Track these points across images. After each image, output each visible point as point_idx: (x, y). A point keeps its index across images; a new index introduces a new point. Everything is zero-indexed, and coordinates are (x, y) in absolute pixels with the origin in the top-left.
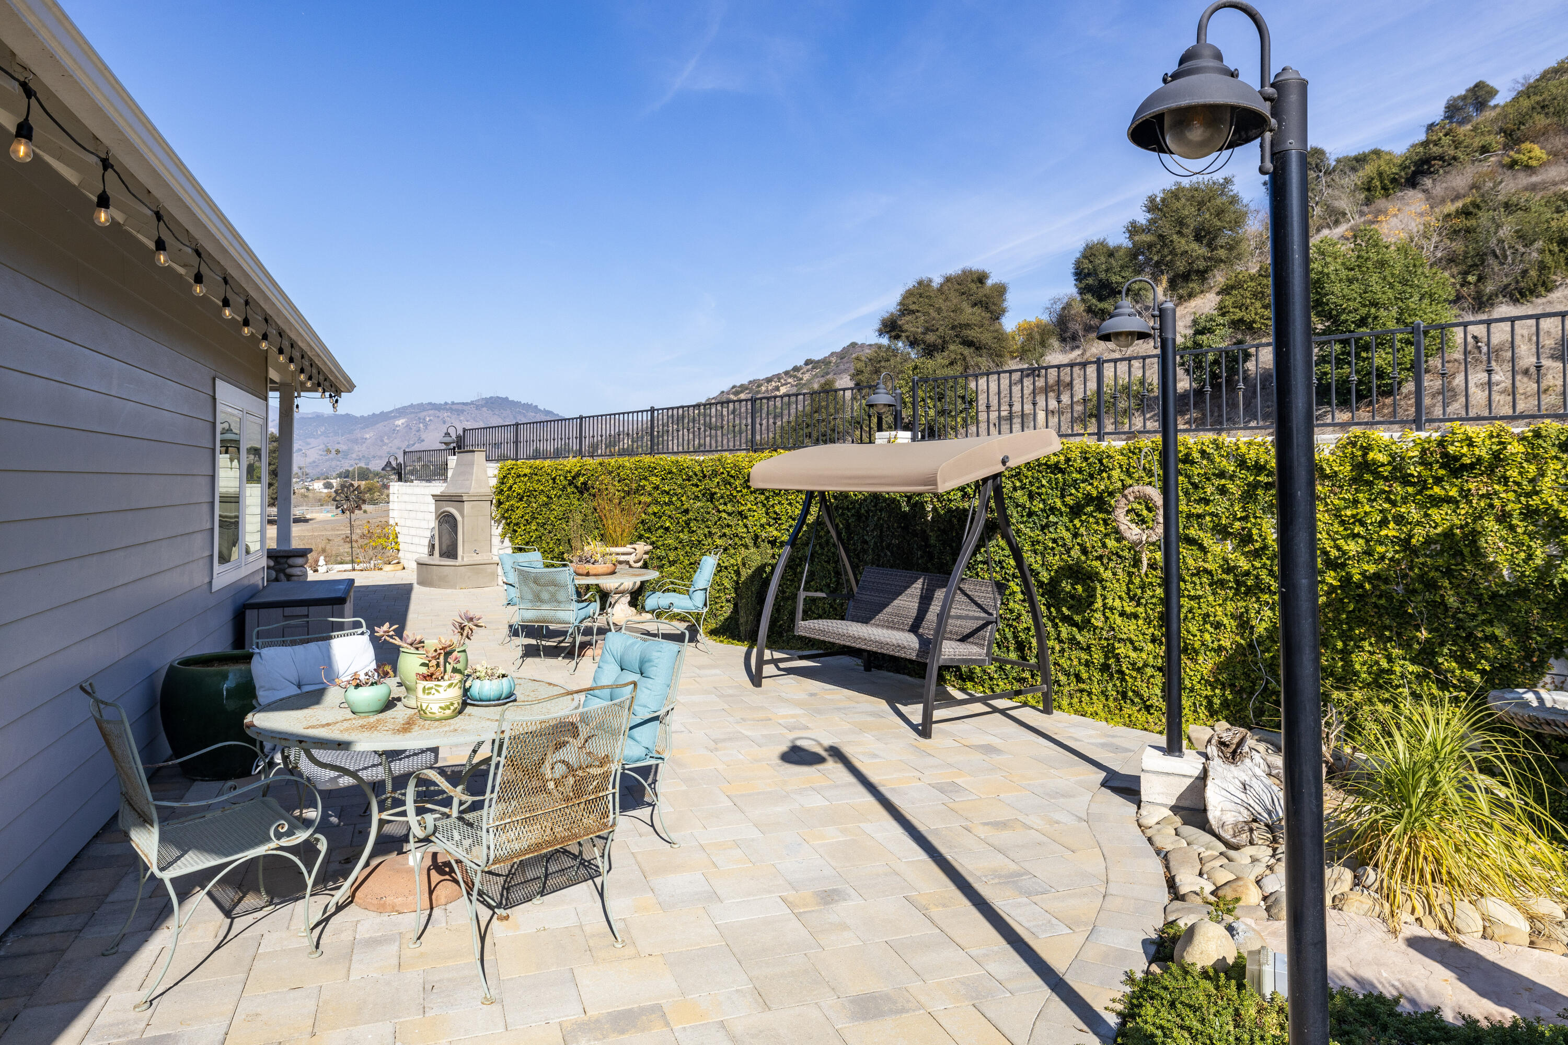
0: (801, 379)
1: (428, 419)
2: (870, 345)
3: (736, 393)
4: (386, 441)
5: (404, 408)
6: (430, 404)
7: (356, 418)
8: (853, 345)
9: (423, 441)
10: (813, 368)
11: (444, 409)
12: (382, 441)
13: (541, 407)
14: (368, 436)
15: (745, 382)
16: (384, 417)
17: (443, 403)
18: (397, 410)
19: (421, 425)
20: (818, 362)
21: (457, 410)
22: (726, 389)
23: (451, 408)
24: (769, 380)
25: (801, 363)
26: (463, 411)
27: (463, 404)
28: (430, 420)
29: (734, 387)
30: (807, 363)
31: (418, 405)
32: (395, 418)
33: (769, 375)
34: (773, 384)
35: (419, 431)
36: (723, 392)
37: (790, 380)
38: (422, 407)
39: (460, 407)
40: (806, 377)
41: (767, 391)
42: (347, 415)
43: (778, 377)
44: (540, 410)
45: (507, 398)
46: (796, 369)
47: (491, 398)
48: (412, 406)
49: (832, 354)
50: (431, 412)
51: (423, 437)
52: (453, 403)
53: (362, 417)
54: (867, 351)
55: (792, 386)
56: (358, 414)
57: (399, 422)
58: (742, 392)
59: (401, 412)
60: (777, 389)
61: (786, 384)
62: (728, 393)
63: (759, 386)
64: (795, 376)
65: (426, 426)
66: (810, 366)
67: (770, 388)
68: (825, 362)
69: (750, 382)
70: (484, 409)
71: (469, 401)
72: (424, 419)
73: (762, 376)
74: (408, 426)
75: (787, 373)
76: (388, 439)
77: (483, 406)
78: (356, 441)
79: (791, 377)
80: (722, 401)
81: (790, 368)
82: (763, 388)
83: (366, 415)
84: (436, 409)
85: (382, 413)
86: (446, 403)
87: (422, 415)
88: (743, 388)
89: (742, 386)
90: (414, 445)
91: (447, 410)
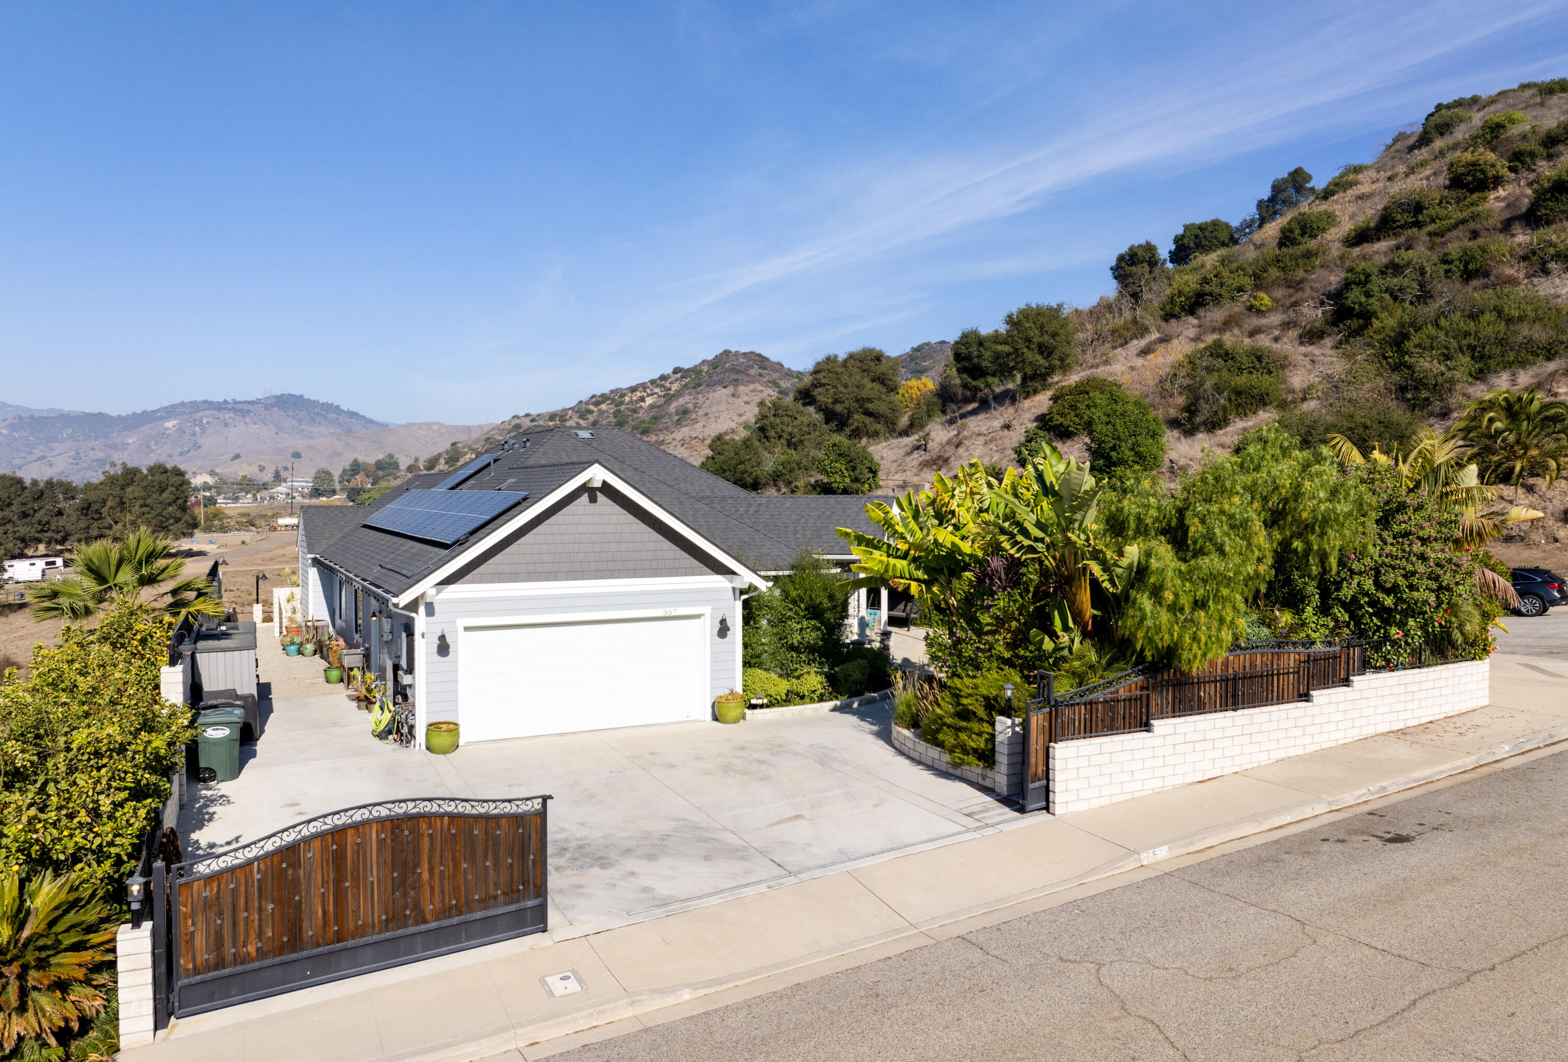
0: (670, 389)
1: (205, 421)
2: (745, 354)
3: (597, 404)
4: (153, 447)
5: (172, 406)
6: (205, 402)
7: (113, 417)
8: (727, 353)
9: (200, 447)
10: (683, 377)
11: (225, 409)
12: (149, 447)
13: (344, 407)
14: (130, 441)
15: (607, 391)
16: (147, 417)
17: (221, 400)
18: (165, 409)
19: (197, 428)
20: (688, 370)
21: (241, 411)
22: (584, 398)
23: (233, 408)
24: (633, 390)
25: (668, 370)
26: (249, 412)
27: (250, 403)
28: (208, 422)
29: (593, 396)
30: (676, 371)
31: (191, 402)
32: (162, 418)
33: (634, 384)
34: (638, 394)
35: (194, 434)
36: (581, 402)
37: (656, 390)
38: (195, 406)
39: (245, 407)
40: (675, 387)
41: (631, 402)
42: (100, 413)
43: (643, 386)
44: (343, 411)
45: (301, 397)
46: (663, 378)
47: (282, 395)
48: (182, 404)
49: (704, 362)
50: (209, 412)
51: (200, 442)
52: (236, 402)
53: (119, 417)
54: (742, 360)
55: (659, 396)
56: (114, 413)
57: (170, 424)
58: (603, 402)
59: (170, 411)
60: (642, 399)
61: (652, 395)
62: (587, 403)
63: (623, 396)
64: (662, 386)
65: (203, 429)
66: (679, 375)
67: (634, 398)
68: (696, 370)
69: (612, 391)
70: (275, 409)
71: (254, 399)
72: (201, 421)
73: (625, 385)
74: (180, 430)
75: (653, 382)
76: (156, 444)
77: (273, 406)
78: (115, 447)
79: (657, 386)
80: (582, 410)
81: (656, 376)
82: (627, 399)
83: (124, 414)
84: (214, 409)
85: (144, 412)
86: (225, 401)
87: (198, 415)
88: (604, 398)
89: (603, 395)
90: (188, 452)
91: (230, 410)
